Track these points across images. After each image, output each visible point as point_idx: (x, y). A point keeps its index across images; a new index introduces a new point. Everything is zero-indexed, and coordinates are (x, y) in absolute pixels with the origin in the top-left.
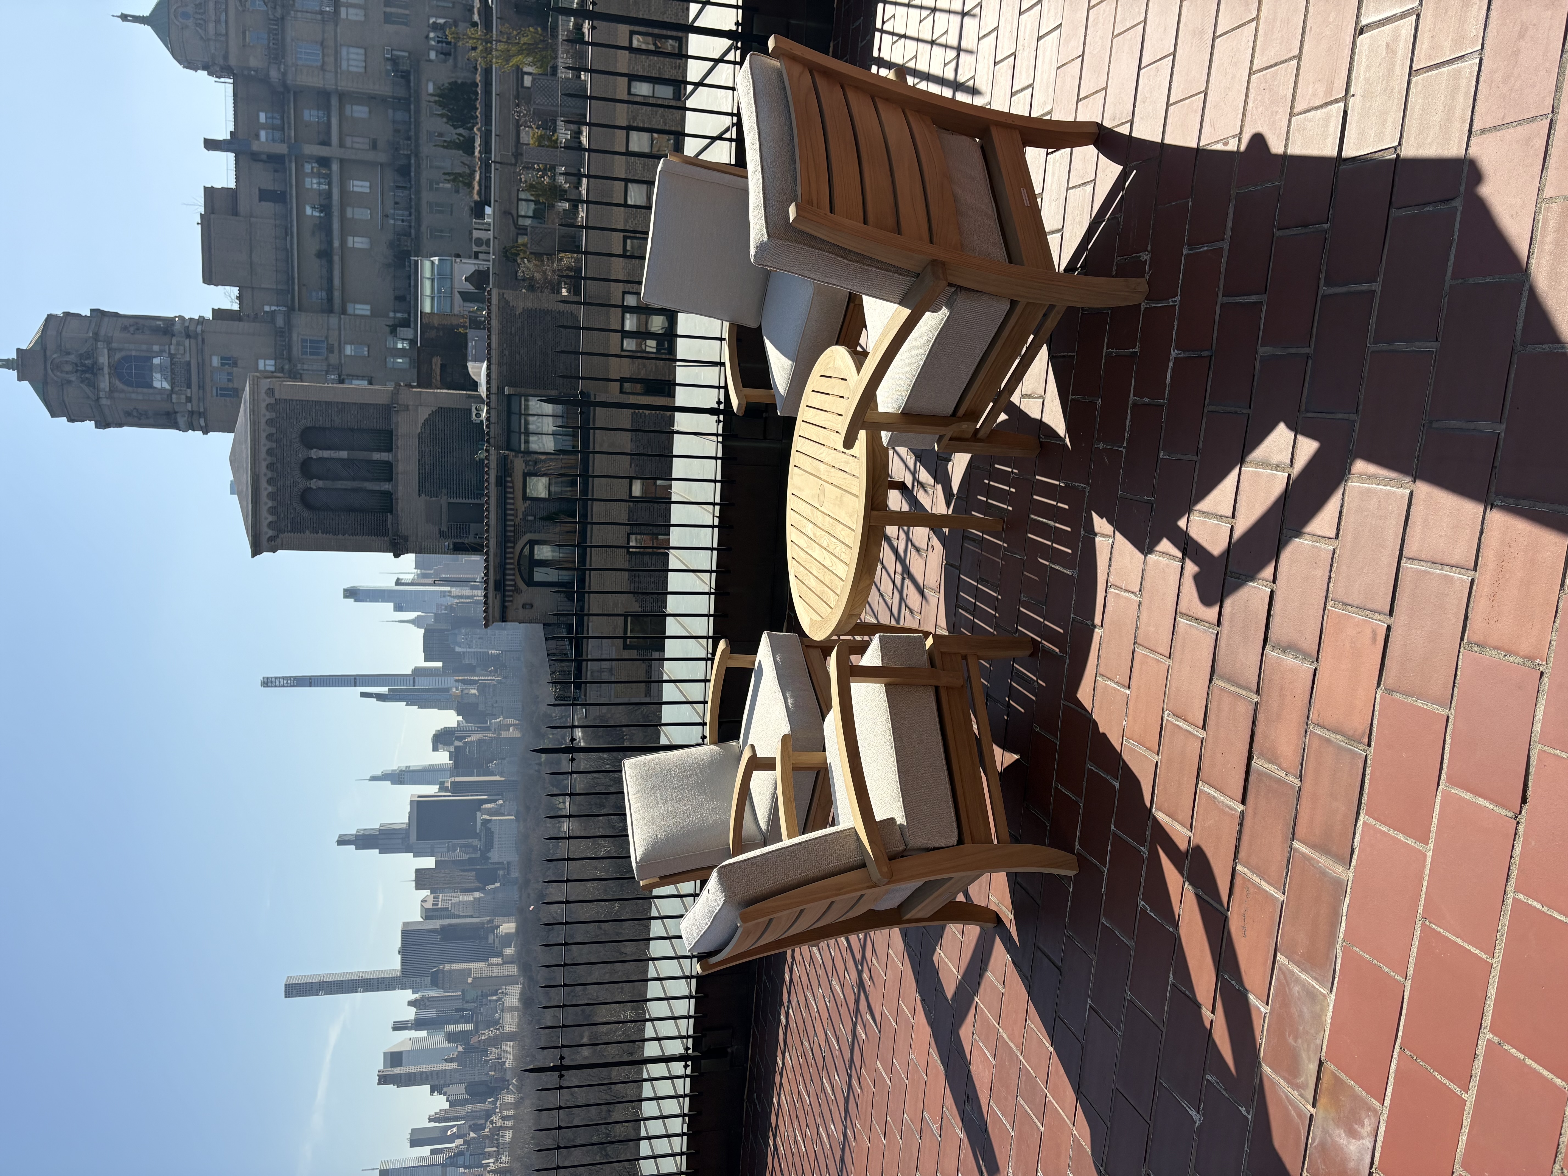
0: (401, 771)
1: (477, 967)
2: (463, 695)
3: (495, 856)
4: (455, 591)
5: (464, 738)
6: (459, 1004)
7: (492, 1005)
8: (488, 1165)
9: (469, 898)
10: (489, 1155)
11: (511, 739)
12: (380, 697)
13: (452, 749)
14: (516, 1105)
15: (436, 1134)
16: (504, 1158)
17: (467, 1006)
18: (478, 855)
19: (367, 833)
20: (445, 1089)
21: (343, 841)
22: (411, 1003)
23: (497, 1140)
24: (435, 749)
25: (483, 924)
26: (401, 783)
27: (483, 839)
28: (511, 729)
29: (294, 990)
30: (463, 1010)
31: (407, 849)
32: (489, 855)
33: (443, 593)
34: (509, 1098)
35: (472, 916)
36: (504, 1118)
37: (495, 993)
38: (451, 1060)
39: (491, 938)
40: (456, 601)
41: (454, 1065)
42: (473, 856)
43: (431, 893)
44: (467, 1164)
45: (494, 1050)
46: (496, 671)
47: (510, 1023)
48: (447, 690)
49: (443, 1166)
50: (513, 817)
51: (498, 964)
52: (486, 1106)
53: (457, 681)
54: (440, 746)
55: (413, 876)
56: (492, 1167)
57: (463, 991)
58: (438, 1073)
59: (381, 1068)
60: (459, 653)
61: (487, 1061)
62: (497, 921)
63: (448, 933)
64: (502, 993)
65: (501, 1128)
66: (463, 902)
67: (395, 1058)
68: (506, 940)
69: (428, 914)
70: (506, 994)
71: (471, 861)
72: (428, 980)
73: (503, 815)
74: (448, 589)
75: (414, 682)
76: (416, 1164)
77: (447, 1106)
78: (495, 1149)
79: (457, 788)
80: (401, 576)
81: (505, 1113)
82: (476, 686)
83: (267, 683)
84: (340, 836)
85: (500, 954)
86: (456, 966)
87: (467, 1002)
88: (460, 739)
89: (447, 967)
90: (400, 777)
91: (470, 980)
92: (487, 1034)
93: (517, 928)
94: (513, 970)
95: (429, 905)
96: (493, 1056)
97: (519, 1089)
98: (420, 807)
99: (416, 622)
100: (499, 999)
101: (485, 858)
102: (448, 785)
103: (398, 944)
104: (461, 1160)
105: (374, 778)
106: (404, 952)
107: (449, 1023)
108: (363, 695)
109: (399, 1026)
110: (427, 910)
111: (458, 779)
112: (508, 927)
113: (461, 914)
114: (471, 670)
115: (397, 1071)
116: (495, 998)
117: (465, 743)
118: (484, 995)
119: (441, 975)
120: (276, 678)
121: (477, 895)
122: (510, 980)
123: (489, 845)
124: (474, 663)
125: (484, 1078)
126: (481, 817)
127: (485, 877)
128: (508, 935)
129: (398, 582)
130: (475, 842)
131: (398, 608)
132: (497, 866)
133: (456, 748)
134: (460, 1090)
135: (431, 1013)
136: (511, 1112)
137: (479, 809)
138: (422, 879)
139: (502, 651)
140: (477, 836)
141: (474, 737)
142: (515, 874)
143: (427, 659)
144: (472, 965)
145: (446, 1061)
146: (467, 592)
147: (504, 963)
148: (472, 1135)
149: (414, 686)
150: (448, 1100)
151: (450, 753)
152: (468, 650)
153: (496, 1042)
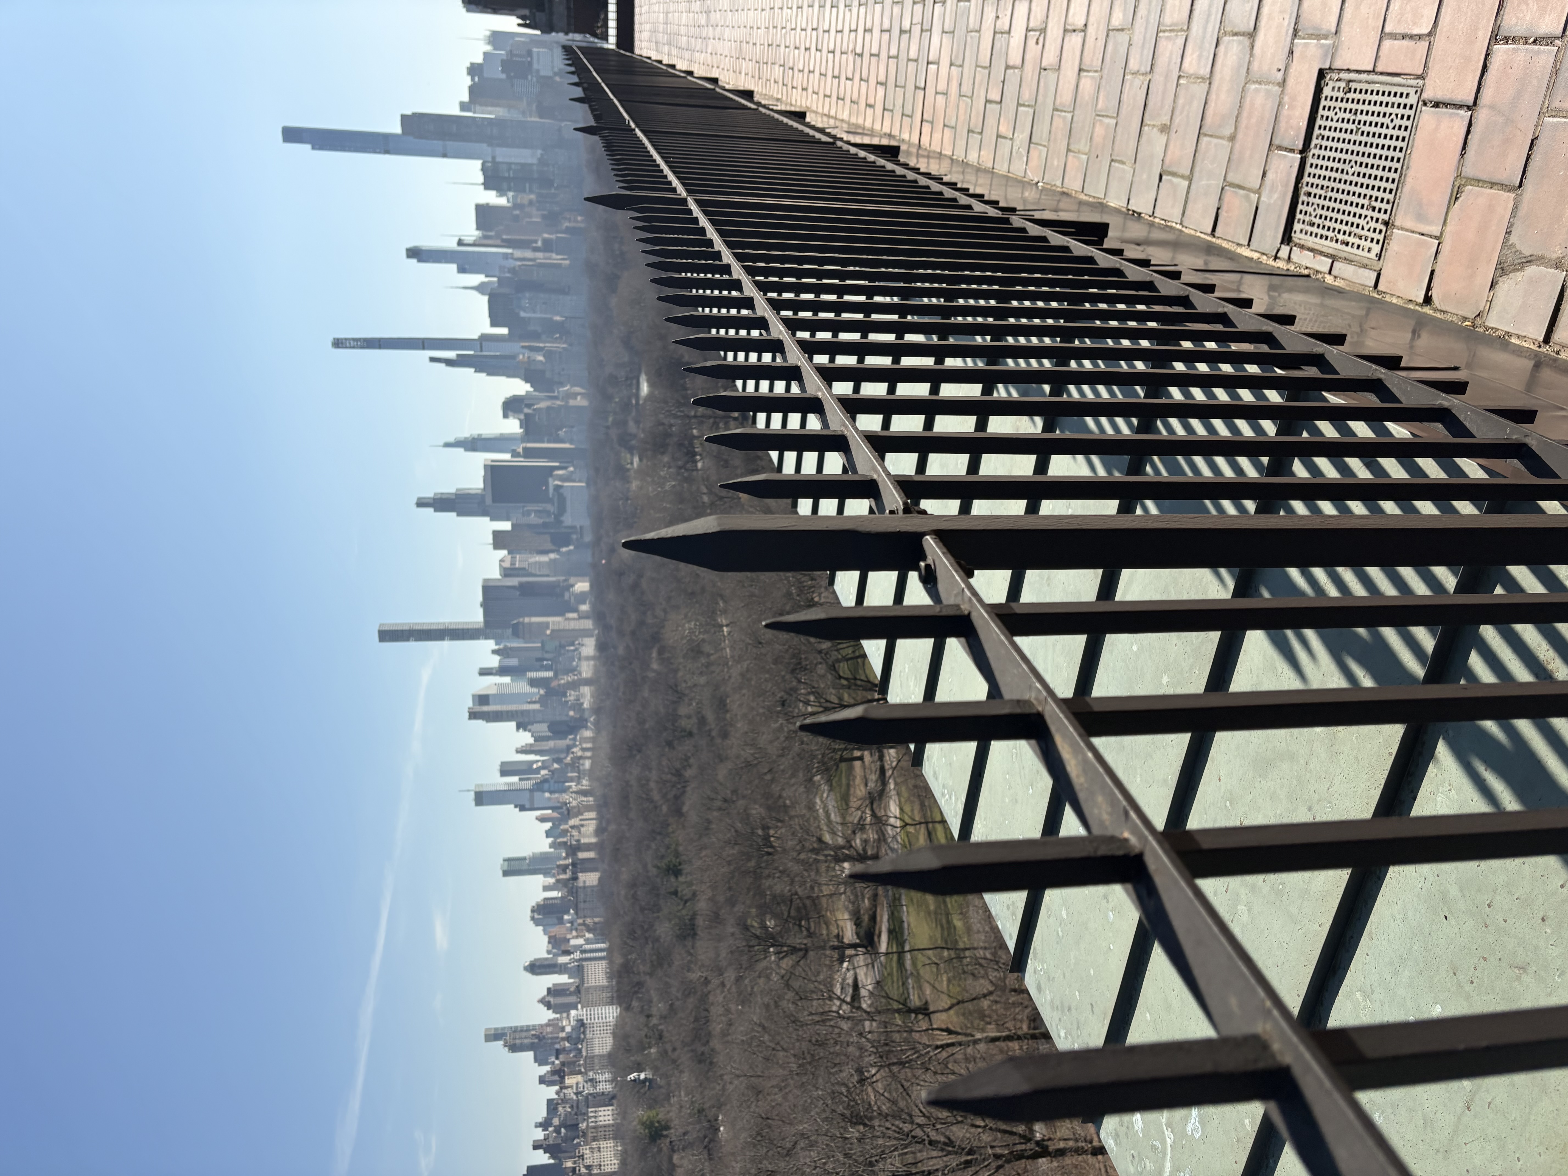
0: (474, 438)
1: (554, 621)
2: (530, 361)
3: (568, 520)
4: (518, 253)
5: (534, 405)
6: (539, 655)
7: (570, 654)
8: (570, 787)
9: (544, 558)
10: (571, 780)
11: (579, 408)
12: (449, 362)
13: (522, 417)
14: (593, 740)
15: (524, 767)
16: (584, 782)
17: (547, 656)
18: (552, 519)
19: (444, 497)
20: (529, 727)
21: (422, 503)
22: (494, 652)
23: (578, 767)
24: (505, 416)
25: (559, 582)
26: (474, 449)
27: (556, 504)
28: (579, 398)
29: (388, 635)
30: (542, 660)
31: (484, 513)
32: (563, 518)
33: (506, 256)
34: (588, 734)
35: (548, 576)
36: (583, 750)
37: (573, 644)
38: (534, 702)
39: (567, 596)
40: (519, 263)
41: (537, 706)
42: (547, 520)
43: (509, 553)
44: (552, 789)
45: (573, 693)
46: (561, 338)
47: (587, 670)
48: (513, 357)
49: (531, 791)
50: (583, 484)
51: (574, 619)
52: (567, 742)
53: (523, 347)
54: (510, 413)
55: (490, 539)
56: (574, 788)
57: (543, 643)
58: (523, 712)
59: (470, 704)
60: (523, 318)
61: (567, 702)
62: (572, 580)
63: (526, 590)
64: (579, 644)
65: (581, 758)
66: (540, 564)
67: (482, 699)
68: (581, 598)
69: (507, 573)
70: (583, 645)
71: (545, 525)
72: (510, 631)
73: (574, 481)
74: (509, 251)
75: (481, 347)
76: (506, 788)
77: (531, 741)
78: (576, 774)
79: (529, 453)
80: (462, 238)
81: (585, 746)
82: (541, 353)
83: (338, 343)
84: (419, 499)
85: (575, 610)
86: (535, 619)
87: (547, 652)
88: (529, 406)
89: (527, 620)
90: (473, 444)
91: (548, 632)
92: (565, 679)
93: (591, 586)
94: (588, 624)
95: (507, 564)
96: (572, 698)
97: (596, 724)
98: (493, 472)
99: (480, 288)
100: (576, 649)
101: (558, 521)
102: (520, 450)
103: (480, 598)
104: (546, 786)
105: (447, 445)
106: (486, 604)
107: (530, 670)
108: (433, 360)
109: (485, 672)
110: (505, 569)
111: (530, 445)
112: (582, 586)
113: (538, 573)
114: (536, 336)
115: (485, 708)
116: (572, 648)
117: (534, 410)
118: (562, 646)
119: (521, 627)
120: (346, 339)
121: (552, 556)
122: (586, 633)
123: (562, 510)
124: (539, 329)
125: (564, 718)
126: (553, 483)
127: (560, 539)
128: (583, 594)
129: (460, 243)
130: (549, 507)
131: (462, 270)
132: (570, 531)
133: (526, 415)
134: (543, 728)
135: (513, 662)
136: (589, 745)
137: (551, 475)
138: (499, 540)
139: (567, 318)
140: (550, 501)
141: (543, 405)
142: (588, 538)
143: (493, 324)
144: (550, 619)
145: (529, 703)
146: (529, 254)
147: (580, 618)
148: (556, 766)
149: (481, 351)
150: (532, 736)
151: (521, 421)
152: (533, 315)
153: (575, 685)
